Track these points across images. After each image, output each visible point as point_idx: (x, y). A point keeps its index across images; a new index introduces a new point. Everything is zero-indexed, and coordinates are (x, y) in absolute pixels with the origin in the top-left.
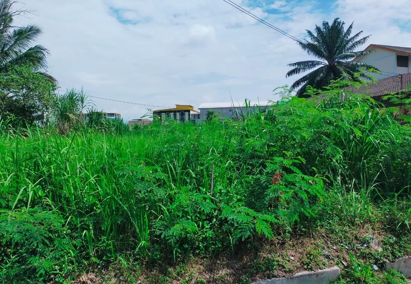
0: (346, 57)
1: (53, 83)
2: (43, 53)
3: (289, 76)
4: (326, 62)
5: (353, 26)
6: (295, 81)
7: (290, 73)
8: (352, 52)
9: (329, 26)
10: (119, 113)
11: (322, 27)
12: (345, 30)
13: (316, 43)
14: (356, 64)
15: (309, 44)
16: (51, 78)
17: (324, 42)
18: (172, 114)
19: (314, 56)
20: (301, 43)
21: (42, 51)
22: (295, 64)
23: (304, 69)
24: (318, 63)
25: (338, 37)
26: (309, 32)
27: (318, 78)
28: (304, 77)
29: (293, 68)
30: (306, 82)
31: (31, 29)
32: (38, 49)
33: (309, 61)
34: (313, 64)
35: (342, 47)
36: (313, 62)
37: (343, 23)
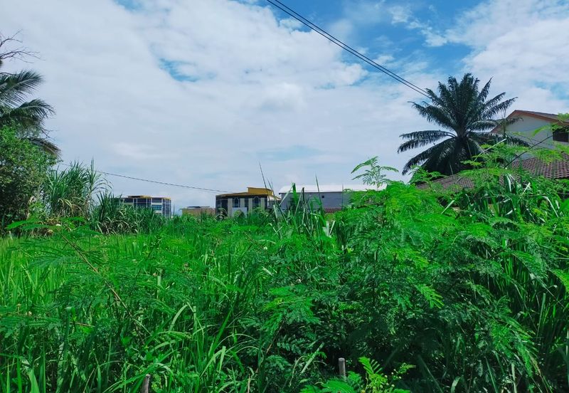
0: (483, 126)
1: (52, 153)
2: (44, 112)
3: (402, 150)
4: (455, 134)
5: (491, 85)
6: (411, 158)
7: (403, 148)
8: (491, 120)
9: (457, 84)
10: (168, 198)
11: (447, 85)
12: (480, 90)
13: (439, 106)
14: (497, 136)
15: (430, 108)
16: (50, 147)
17: (451, 105)
18: (242, 201)
19: (437, 124)
20: (418, 106)
21: (42, 108)
22: (411, 134)
23: (424, 142)
24: (444, 134)
25: (470, 99)
26: (430, 92)
27: (443, 155)
28: (423, 153)
29: (407, 140)
30: (426, 160)
31: (26, 76)
32: (37, 106)
33: (431, 132)
34: (436, 135)
35: (476, 114)
36: (435, 132)
37: (477, 81)
